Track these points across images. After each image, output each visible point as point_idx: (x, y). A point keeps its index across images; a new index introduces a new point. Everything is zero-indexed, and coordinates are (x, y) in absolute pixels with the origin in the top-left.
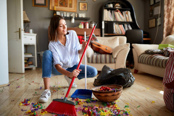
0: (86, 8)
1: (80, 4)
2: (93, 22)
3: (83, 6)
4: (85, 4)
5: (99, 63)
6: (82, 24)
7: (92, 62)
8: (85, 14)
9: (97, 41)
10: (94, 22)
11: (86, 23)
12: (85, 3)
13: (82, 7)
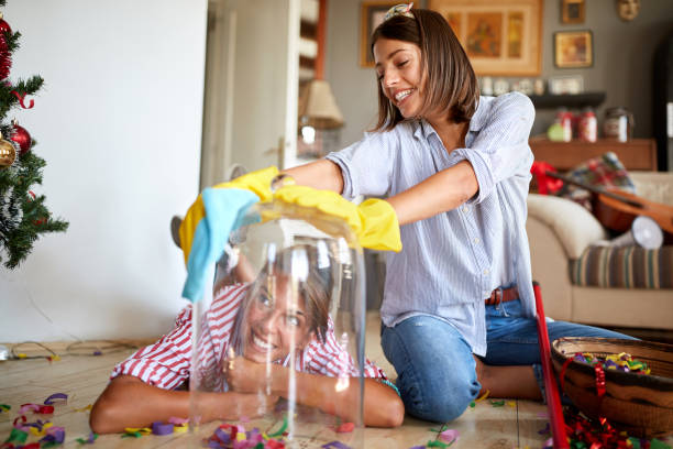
0: (588, 56)
1: (560, 38)
2: (620, 111)
3: (572, 50)
4: (584, 39)
5: (628, 287)
6: (563, 123)
7: (592, 282)
8: (581, 79)
9: (630, 185)
10: (625, 109)
11: (585, 116)
12: (584, 31)
13: (566, 52)
